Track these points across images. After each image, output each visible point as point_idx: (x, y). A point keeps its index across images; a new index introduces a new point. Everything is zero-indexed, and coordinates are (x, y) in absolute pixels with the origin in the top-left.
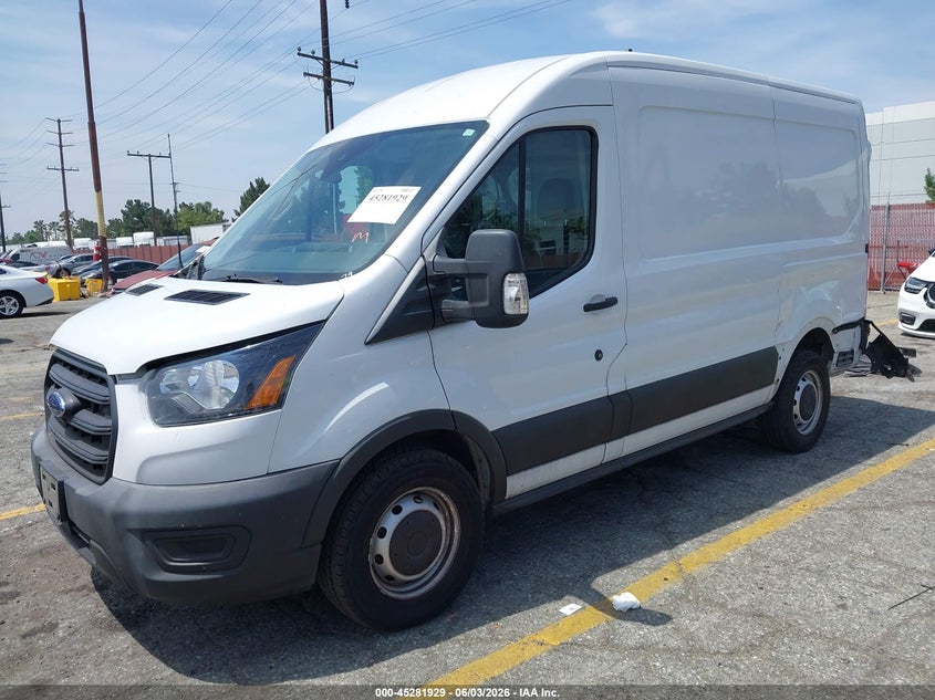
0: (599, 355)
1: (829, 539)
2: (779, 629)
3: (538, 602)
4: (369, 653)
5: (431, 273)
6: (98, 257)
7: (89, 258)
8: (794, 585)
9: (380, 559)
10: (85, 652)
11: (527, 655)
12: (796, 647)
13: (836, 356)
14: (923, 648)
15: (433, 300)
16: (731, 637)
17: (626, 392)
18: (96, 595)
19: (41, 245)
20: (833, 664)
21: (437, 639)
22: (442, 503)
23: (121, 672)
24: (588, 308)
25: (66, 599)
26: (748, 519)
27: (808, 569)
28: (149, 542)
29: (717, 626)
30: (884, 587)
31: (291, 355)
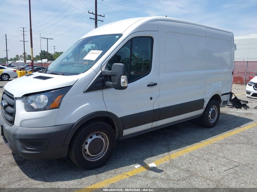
0: (151, 98)
1: (212, 152)
2: (192, 174)
3: (130, 164)
4: (81, 175)
5: (103, 74)
6: (31, 66)
7: (29, 66)
8: (199, 163)
9: (86, 150)
10: (6, 171)
11: (123, 178)
12: (196, 180)
13: (222, 102)
14: (230, 182)
15: (103, 82)
16: (179, 176)
17: (159, 109)
18: (12, 156)
19: (17, 61)
20: (205, 185)
21: (100, 173)
22: (104, 136)
23: (15, 176)
24: (148, 86)
25: (5, 156)
26: (192, 145)
27: (204, 159)
28: (22, 142)
29: (176, 173)
30: (224, 165)
31: (62, 94)
